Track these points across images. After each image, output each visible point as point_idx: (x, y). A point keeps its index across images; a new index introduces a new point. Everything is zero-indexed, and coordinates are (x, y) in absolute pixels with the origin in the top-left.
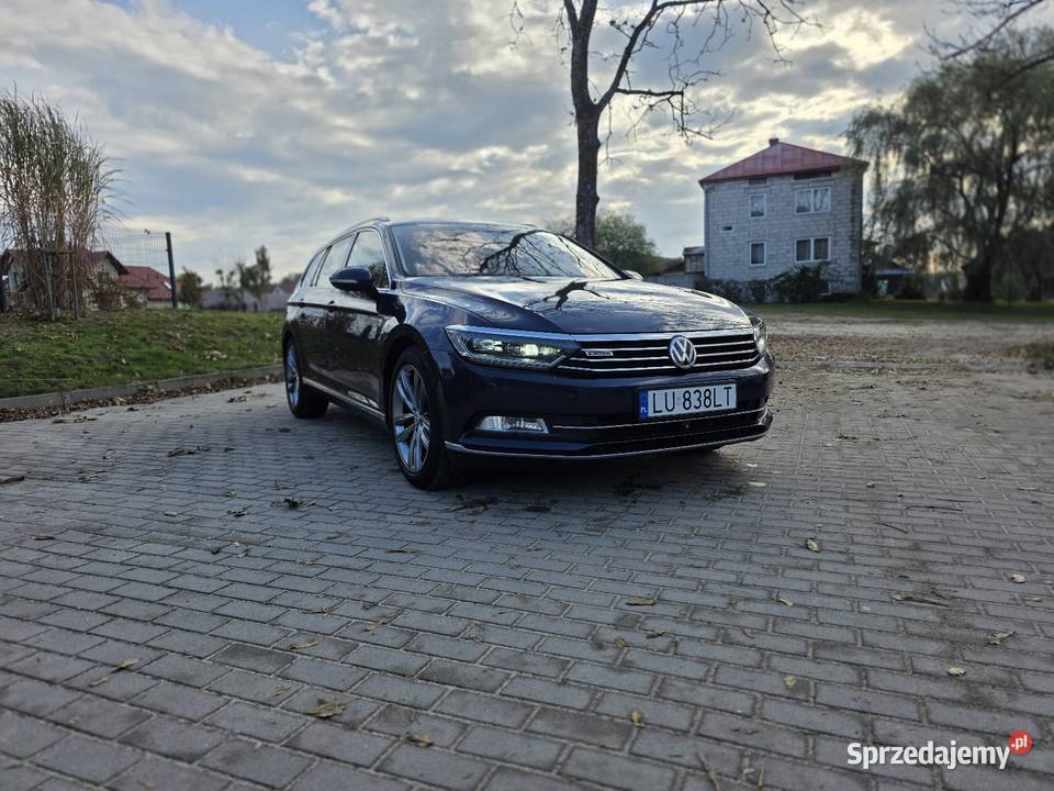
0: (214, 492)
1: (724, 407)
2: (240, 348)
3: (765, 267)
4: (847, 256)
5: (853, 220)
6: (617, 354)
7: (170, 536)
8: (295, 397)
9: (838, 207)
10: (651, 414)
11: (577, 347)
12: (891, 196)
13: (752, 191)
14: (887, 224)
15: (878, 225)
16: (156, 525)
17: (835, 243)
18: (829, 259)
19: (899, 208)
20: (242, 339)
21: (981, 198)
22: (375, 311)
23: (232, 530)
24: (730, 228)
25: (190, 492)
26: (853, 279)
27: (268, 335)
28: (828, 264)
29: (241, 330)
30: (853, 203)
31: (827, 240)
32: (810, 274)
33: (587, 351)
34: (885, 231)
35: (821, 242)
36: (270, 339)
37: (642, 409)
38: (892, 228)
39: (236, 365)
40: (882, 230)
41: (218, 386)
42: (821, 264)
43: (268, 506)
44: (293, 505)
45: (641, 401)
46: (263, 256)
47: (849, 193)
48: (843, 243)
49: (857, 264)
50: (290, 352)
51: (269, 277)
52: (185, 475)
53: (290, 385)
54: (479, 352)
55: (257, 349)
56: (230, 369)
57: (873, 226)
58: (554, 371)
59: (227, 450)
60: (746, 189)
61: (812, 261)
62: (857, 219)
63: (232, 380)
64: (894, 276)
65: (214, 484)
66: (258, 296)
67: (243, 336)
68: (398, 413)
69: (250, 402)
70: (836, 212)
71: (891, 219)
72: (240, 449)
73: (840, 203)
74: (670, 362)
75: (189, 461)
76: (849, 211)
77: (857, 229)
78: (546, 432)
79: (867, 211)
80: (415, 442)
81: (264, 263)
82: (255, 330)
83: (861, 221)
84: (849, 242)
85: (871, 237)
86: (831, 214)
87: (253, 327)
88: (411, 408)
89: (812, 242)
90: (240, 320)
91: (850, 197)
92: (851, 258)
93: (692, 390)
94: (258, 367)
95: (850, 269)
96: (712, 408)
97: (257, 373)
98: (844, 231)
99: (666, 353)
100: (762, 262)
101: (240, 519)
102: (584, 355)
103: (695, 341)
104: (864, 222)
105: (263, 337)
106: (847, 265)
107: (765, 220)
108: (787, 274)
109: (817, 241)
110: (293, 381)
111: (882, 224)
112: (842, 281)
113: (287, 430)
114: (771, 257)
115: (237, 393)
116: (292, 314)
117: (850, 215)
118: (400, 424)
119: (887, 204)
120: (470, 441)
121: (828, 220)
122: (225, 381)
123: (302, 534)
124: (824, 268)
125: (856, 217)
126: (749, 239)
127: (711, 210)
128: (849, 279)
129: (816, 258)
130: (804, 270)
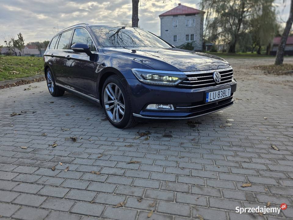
0: (37, 134)
1: (228, 96)
2: (23, 70)
3: (177, 43)
4: (199, 39)
5: (201, 29)
6: (199, 79)
7: (29, 161)
8: (52, 90)
9: (197, 25)
10: (209, 101)
11: (186, 77)
12: (211, 22)
13: (174, 19)
14: (210, 30)
15: (208, 31)
16: (20, 155)
17: (196, 36)
18: (194, 40)
19: (213, 26)
20: (23, 66)
21: (234, 24)
22: (89, 60)
23: (55, 155)
24: (168, 31)
25: (27, 134)
26: (200, 46)
27: (32, 65)
28: (194, 42)
29: (22, 63)
30: (201, 24)
31: (193, 35)
32: (190, 45)
33: (190, 78)
34: (209, 33)
35: (192, 35)
36: (33, 66)
37: (207, 99)
38: (211, 31)
39: (23, 76)
40: (208, 32)
41: (18, 84)
42: (192, 42)
43: (63, 140)
44: (74, 140)
45: (207, 96)
46: (21, 36)
47: (200, 21)
48: (198, 36)
49: (201, 42)
50: (48, 73)
51: (24, 43)
52: (22, 126)
53: (49, 85)
54: (147, 79)
55: (29, 70)
56: (21, 77)
57: (206, 31)
58: (177, 86)
59: (34, 113)
60: (172, 19)
61: (190, 41)
62: (202, 29)
63: (22, 81)
64: (209, 45)
65: (36, 130)
66: (20, 50)
67: (23, 65)
68: (106, 100)
69: (32, 90)
70: (197, 27)
71: (211, 29)
72: (38, 112)
73: (197, 24)
74: (214, 81)
75: (20, 118)
76: (200, 26)
77: (202, 32)
78: (173, 109)
79: (205, 27)
80: (116, 111)
81: (21, 39)
82: (27, 63)
83: (203, 29)
84: (200, 36)
85: (205, 34)
86: (195, 27)
87: (26, 62)
88: (113, 99)
89: (190, 36)
90: (20, 59)
91: (200, 22)
92: (200, 40)
93: (220, 91)
94: (31, 76)
95: (200, 43)
96: (225, 97)
97: (31, 78)
98: (198, 32)
99: (212, 78)
100: (176, 41)
101: (55, 149)
102: (188, 80)
103: (221, 73)
104: (204, 30)
105: (30, 66)
106: (199, 42)
107: (177, 28)
108: (183, 45)
109: (191, 35)
110: (50, 83)
111: (209, 30)
112: (198, 47)
113: (53, 102)
114: (179, 40)
115: (26, 86)
116: (47, 59)
117: (200, 28)
118: (107, 104)
119: (210, 24)
120: (144, 113)
121: (194, 29)
122: (20, 82)
123: (86, 156)
124: (193, 43)
125: (202, 28)
126: (173, 34)
127: (162, 25)
128: (199, 46)
129: (191, 40)
130: (188, 44)
